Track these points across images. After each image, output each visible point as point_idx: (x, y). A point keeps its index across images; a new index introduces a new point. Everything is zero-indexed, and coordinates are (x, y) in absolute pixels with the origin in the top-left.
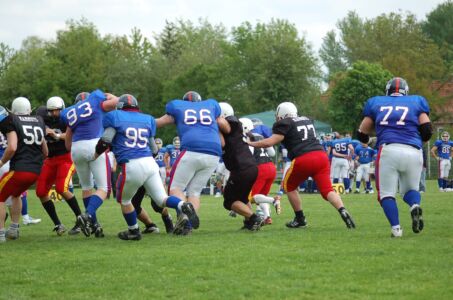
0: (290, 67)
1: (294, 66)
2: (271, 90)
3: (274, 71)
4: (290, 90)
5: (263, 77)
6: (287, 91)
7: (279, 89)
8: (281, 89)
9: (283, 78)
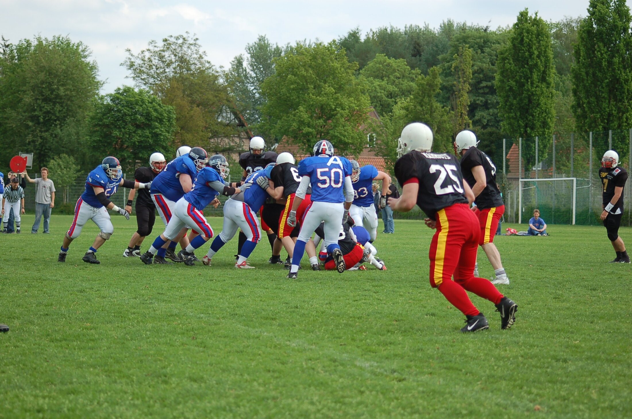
0: (58, 89)
1: (61, 88)
2: (36, 113)
3: (41, 93)
4: (58, 115)
5: (27, 99)
6: (54, 114)
7: (45, 113)
8: (48, 112)
9: (50, 100)
